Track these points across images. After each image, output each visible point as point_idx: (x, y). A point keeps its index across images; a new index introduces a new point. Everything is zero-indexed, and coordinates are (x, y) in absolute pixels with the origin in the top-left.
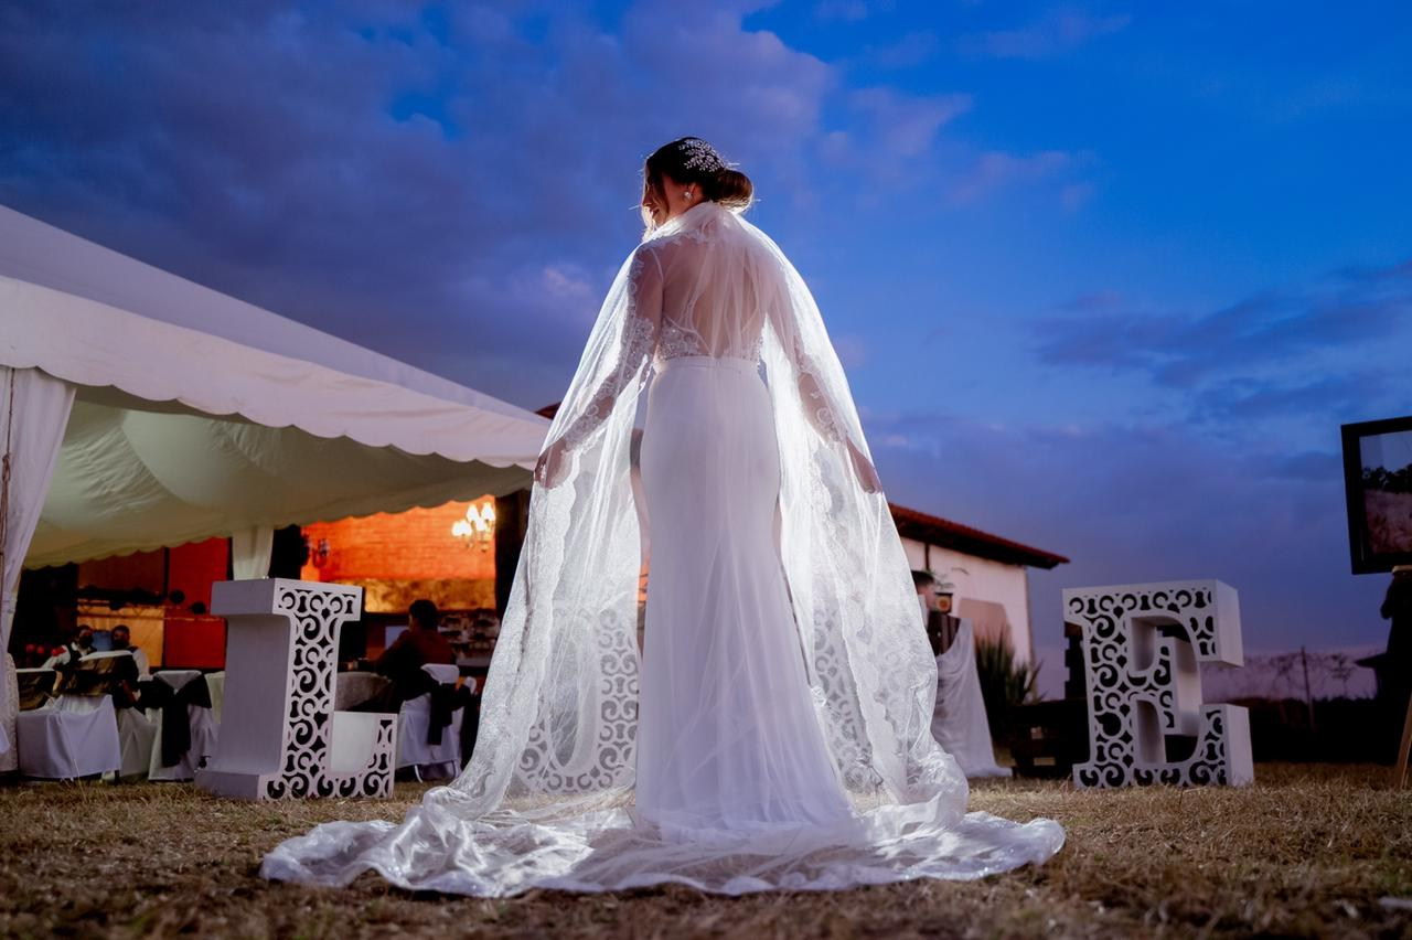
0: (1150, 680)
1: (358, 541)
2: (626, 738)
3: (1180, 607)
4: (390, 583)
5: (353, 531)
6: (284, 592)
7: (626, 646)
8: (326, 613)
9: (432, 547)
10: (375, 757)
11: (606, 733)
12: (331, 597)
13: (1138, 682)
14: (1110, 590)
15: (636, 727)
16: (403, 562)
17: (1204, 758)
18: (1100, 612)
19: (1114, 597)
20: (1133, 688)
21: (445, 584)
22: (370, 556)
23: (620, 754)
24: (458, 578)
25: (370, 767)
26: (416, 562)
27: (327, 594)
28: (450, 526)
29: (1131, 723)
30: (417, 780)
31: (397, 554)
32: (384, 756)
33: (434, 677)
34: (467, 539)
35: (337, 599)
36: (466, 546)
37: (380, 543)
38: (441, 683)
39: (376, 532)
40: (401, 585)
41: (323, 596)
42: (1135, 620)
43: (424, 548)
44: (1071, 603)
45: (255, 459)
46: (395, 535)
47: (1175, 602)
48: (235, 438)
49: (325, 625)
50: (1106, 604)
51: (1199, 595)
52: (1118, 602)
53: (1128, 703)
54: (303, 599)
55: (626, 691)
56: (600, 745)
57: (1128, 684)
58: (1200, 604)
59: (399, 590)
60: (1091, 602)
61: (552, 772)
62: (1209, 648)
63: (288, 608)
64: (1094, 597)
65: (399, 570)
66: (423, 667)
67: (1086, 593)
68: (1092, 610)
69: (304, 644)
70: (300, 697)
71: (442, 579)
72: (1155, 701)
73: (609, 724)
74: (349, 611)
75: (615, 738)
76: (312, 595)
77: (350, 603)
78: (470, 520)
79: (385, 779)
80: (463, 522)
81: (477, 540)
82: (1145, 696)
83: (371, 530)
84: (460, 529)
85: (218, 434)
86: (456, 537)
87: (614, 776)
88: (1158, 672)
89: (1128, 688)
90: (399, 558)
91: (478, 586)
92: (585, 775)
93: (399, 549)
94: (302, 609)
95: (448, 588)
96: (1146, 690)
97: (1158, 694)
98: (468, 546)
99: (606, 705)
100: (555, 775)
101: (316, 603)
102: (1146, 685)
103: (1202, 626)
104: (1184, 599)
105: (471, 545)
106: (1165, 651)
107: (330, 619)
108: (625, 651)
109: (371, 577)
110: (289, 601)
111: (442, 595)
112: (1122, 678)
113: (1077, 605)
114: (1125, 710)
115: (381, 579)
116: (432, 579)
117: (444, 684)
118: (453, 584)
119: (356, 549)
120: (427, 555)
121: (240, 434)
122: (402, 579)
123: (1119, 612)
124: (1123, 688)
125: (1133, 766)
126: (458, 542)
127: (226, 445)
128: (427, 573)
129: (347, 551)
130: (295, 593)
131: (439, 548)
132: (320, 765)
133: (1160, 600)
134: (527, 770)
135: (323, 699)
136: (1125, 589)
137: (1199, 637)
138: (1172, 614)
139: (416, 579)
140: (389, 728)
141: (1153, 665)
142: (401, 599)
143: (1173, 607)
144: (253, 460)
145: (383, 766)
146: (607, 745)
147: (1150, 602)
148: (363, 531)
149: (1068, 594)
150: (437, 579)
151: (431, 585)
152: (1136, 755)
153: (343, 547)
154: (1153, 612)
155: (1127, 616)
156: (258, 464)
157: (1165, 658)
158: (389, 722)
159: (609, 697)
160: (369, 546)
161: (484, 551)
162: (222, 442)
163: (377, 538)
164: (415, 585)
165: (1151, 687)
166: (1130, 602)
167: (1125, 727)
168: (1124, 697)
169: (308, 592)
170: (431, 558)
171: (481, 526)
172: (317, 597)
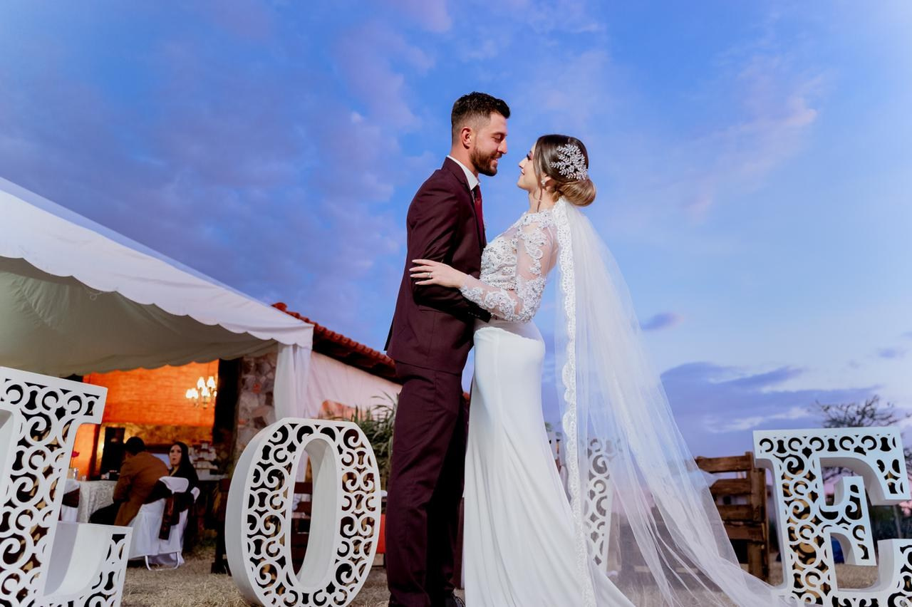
0: (842, 514)
1: (124, 399)
2: (362, 554)
3: (865, 450)
4: (141, 426)
5: (122, 393)
6: (10, 384)
7: (366, 464)
8: (60, 413)
9: (171, 405)
10: (101, 576)
11: (343, 549)
12: (69, 395)
13: (831, 516)
14: (798, 433)
15: (370, 543)
16: (152, 413)
17: (901, 589)
18: (789, 452)
19: (802, 439)
20: (825, 521)
21: (177, 428)
22: (131, 409)
23: (355, 569)
24: (186, 425)
25: (94, 588)
26: (159, 414)
27: (65, 392)
28: (184, 393)
29: (825, 554)
30: (146, 567)
31: (149, 409)
32: (111, 575)
33: (168, 487)
34: (195, 401)
35: (77, 398)
36: (193, 404)
37: (137, 401)
38: (173, 492)
39: (136, 394)
40: (149, 427)
41: (60, 394)
42: (822, 460)
43: (166, 405)
44: (761, 443)
45: (48, 320)
46: (148, 397)
47: (861, 445)
48: (33, 305)
49: (58, 426)
50: (795, 445)
51: (884, 440)
52: (806, 444)
53: (822, 535)
54: (34, 394)
55: (364, 508)
56: (337, 561)
57: (821, 517)
58: (885, 448)
59: (147, 430)
60: (781, 443)
61: (288, 588)
62: (897, 488)
63: (14, 403)
64: (783, 439)
65: (149, 419)
66: (161, 479)
67: (776, 436)
68: (781, 450)
69: (28, 445)
70: (14, 506)
71: (176, 425)
72: (848, 534)
73: (346, 540)
74: (89, 413)
75: (351, 554)
76: (45, 391)
77: (91, 404)
78: (199, 388)
79: (110, 600)
80: (194, 390)
81: (202, 401)
82: (839, 529)
83: (133, 393)
84: (191, 394)
85: (20, 301)
86: (188, 399)
87: (348, 592)
88: (849, 508)
89: (820, 522)
90: (149, 411)
91: (198, 431)
92: (321, 591)
93: (151, 405)
94: (31, 405)
95: (179, 431)
96: (838, 524)
97: (851, 528)
98: (195, 404)
99: (347, 521)
100: (291, 592)
101: (50, 401)
102: (838, 519)
103: (889, 468)
104: (869, 443)
105: (197, 404)
106: (854, 488)
107: (65, 419)
108: (364, 469)
109: (129, 422)
110: (15, 394)
111: (175, 435)
112: (815, 511)
113: (767, 445)
114: (820, 541)
115: (136, 424)
116: (168, 424)
117: (175, 493)
118: (182, 429)
119: (121, 404)
120: (167, 410)
121: (37, 302)
122: (150, 424)
123: (807, 452)
124: (817, 522)
125: (831, 594)
126: (189, 403)
127: (25, 309)
128: (166, 421)
129: (116, 405)
130: (25, 387)
131: (176, 406)
132: (30, 588)
133: (846, 443)
134: (264, 586)
135: (44, 511)
136: (812, 433)
137: (886, 478)
138: (859, 456)
139: (159, 424)
140: (121, 542)
141: (843, 501)
142: (148, 436)
143: (859, 450)
144: (46, 321)
145: (109, 586)
146: (344, 560)
147: (837, 444)
148: (128, 393)
149: (758, 435)
150: (173, 425)
151: (168, 429)
152: (833, 584)
153: (113, 402)
154: (840, 453)
155: (816, 456)
156: (49, 325)
157: (855, 495)
158: (122, 536)
159: (348, 514)
160: (131, 402)
161: (205, 408)
162: (23, 307)
163: (136, 398)
164: (158, 428)
165: (843, 521)
166: (817, 444)
167: (820, 557)
168: (818, 529)
169: (42, 387)
170: (170, 412)
171: (206, 393)
172: (53, 394)
